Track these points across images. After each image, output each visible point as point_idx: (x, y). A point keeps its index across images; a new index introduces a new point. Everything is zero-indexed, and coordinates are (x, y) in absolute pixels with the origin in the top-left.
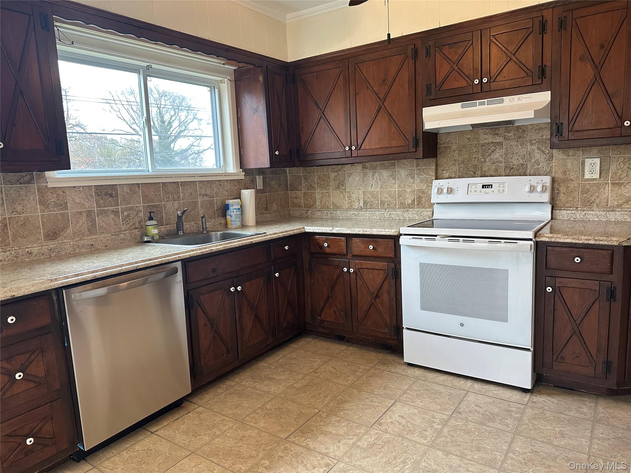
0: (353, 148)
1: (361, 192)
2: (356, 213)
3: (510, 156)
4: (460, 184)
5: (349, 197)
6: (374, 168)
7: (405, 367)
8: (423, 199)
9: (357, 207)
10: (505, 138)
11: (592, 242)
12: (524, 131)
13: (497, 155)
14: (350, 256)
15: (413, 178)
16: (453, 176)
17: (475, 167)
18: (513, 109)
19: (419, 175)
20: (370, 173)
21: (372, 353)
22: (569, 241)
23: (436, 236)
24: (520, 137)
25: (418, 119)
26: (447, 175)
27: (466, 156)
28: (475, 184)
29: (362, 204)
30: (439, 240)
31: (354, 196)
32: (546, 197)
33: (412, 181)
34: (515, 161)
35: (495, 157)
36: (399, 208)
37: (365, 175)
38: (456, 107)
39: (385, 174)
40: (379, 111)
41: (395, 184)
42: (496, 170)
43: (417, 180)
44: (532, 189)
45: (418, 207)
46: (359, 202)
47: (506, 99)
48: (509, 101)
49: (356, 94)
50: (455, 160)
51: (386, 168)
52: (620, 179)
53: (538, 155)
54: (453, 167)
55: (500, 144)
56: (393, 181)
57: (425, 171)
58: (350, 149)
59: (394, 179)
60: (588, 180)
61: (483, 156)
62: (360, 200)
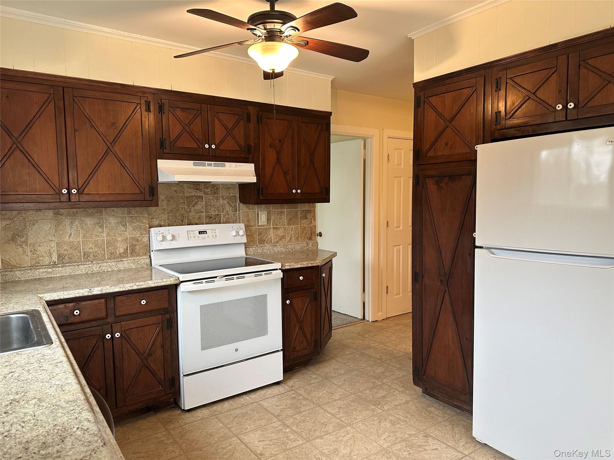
0: (74, 191)
1: (53, 244)
3: (209, 207)
4: (181, 230)
5: (34, 251)
8: (137, 247)
9: (47, 263)
10: (205, 193)
11: (310, 265)
12: (217, 189)
13: (198, 207)
15: (125, 226)
17: (182, 215)
19: (131, 222)
24: (215, 193)
25: (154, 171)
27: (175, 206)
28: (193, 231)
29: (55, 258)
30: (218, 281)
31: (41, 250)
33: (123, 229)
34: (213, 213)
36: (109, 259)
38: (188, 165)
41: (103, 232)
43: (130, 228)
44: (236, 234)
45: (133, 256)
47: (227, 164)
48: (230, 166)
50: (164, 209)
51: (89, 215)
52: (277, 225)
53: (228, 208)
54: (162, 215)
55: (201, 197)
56: (100, 230)
57: (138, 219)
58: (69, 193)
59: (101, 227)
60: (261, 226)
61: (188, 206)
62: (51, 254)
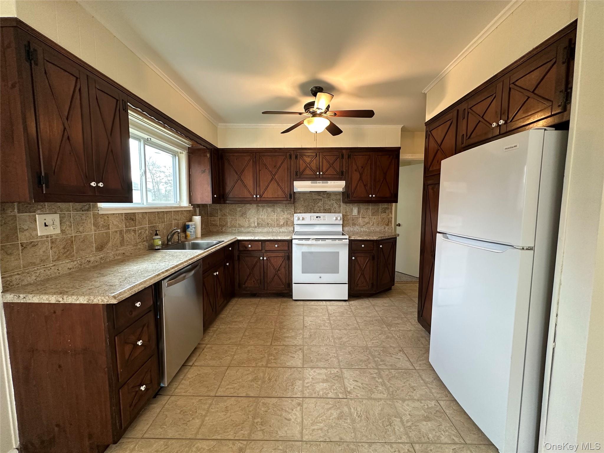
0: (258, 196)
1: (256, 218)
2: (254, 229)
3: (325, 205)
4: (307, 216)
5: (249, 221)
6: (263, 207)
7: (294, 302)
8: (289, 222)
9: (253, 226)
10: (323, 197)
11: (368, 239)
12: (330, 195)
13: (319, 204)
14: (263, 251)
15: (284, 212)
16: (301, 212)
17: (311, 208)
18: (331, 187)
19: (287, 211)
20: (261, 209)
21: (275, 299)
22: (361, 239)
23: (310, 239)
24: (329, 197)
25: (292, 186)
26: (299, 212)
27: (307, 204)
28: (313, 216)
29: (256, 224)
30: (311, 241)
31: (252, 220)
32: (341, 222)
33: (283, 213)
34: (327, 207)
35: (319, 205)
36: (277, 226)
37: (258, 210)
38: (308, 183)
39: (269, 210)
40: (272, 180)
41: (275, 215)
42: (320, 210)
43: (286, 213)
44: (337, 219)
45: (286, 226)
46: (254, 223)
47: (329, 182)
48: (331, 183)
49: (260, 170)
50: (302, 205)
51: (269, 207)
52: (364, 216)
53: (335, 205)
54: (301, 208)
55: (321, 199)
56: (274, 214)
57: (290, 209)
58: (256, 197)
59: (274, 212)
60: (354, 215)
61: (314, 204)
62: (255, 222)
